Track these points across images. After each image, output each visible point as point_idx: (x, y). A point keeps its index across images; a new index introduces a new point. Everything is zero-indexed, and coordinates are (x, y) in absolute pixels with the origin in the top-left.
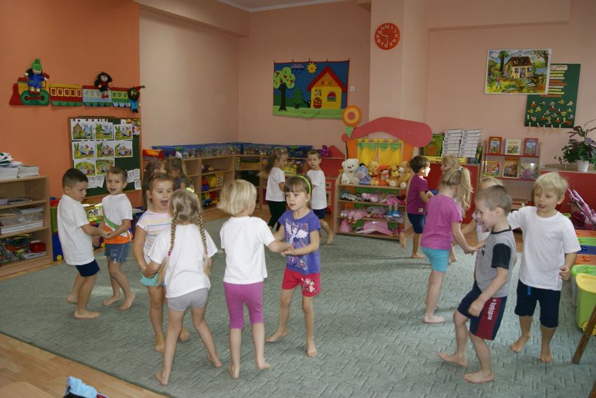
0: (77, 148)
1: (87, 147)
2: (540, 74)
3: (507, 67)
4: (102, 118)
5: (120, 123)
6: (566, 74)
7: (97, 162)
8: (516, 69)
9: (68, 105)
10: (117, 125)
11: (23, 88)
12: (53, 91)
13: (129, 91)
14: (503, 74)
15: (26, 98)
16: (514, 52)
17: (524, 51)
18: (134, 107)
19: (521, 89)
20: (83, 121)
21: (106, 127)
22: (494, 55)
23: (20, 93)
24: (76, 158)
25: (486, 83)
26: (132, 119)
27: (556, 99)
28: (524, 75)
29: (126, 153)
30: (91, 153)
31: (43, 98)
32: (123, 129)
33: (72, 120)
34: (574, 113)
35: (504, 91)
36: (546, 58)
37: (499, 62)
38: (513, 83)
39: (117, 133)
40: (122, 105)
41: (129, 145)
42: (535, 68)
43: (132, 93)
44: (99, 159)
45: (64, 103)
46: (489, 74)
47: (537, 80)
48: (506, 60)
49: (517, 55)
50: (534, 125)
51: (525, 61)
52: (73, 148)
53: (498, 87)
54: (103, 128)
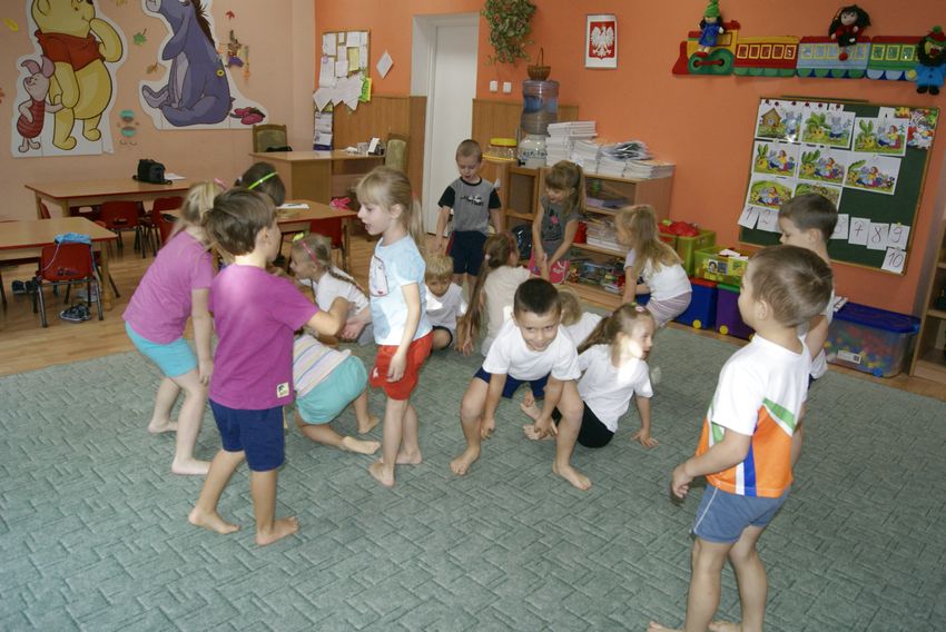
0: (762, 154)
1: (784, 154)
4: (829, 100)
5: (877, 116)
7: (798, 187)
9: (763, 75)
10: (866, 120)
11: (695, 47)
12: (743, 50)
13: (921, 42)
15: (696, 64)
18: (925, 81)
20: (786, 105)
21: (836, 121)
23: (689, 55)
24: (757, 170)
26: (912, 109)
29: (877, 183)
30: (789, 167)
31: (722, 63)
32: (881, 130)
33: (764, 101)
39: (860, 136)
40: (893, 75)
41: (890, 167)
43: (929, 46)
44: (804, 181)
45: (756, 71)
52: (756, 153)
54: (828, 122)
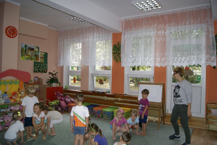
2: (37, 54)
3: (27, 51)
6: (44, 55)
8: (30, 52)
14: (26, 53)
16: (29, 45)
17: (32, 46)
19: (32, 59)
22: (23, 45)
25: (21, 56)
27: (43, 64)
28: (33, 54)
34: (47, 68)
35: (26, 59)
36: (39, 50)
37: (25, 48)
38: (29, 57)
42: (36, 52)
46: (21, 53)
47: (36, 56)
48: (27, 48)
49: (30, 47)
50: (37, 72)
51: (32, 49)
53: (25, 58)
